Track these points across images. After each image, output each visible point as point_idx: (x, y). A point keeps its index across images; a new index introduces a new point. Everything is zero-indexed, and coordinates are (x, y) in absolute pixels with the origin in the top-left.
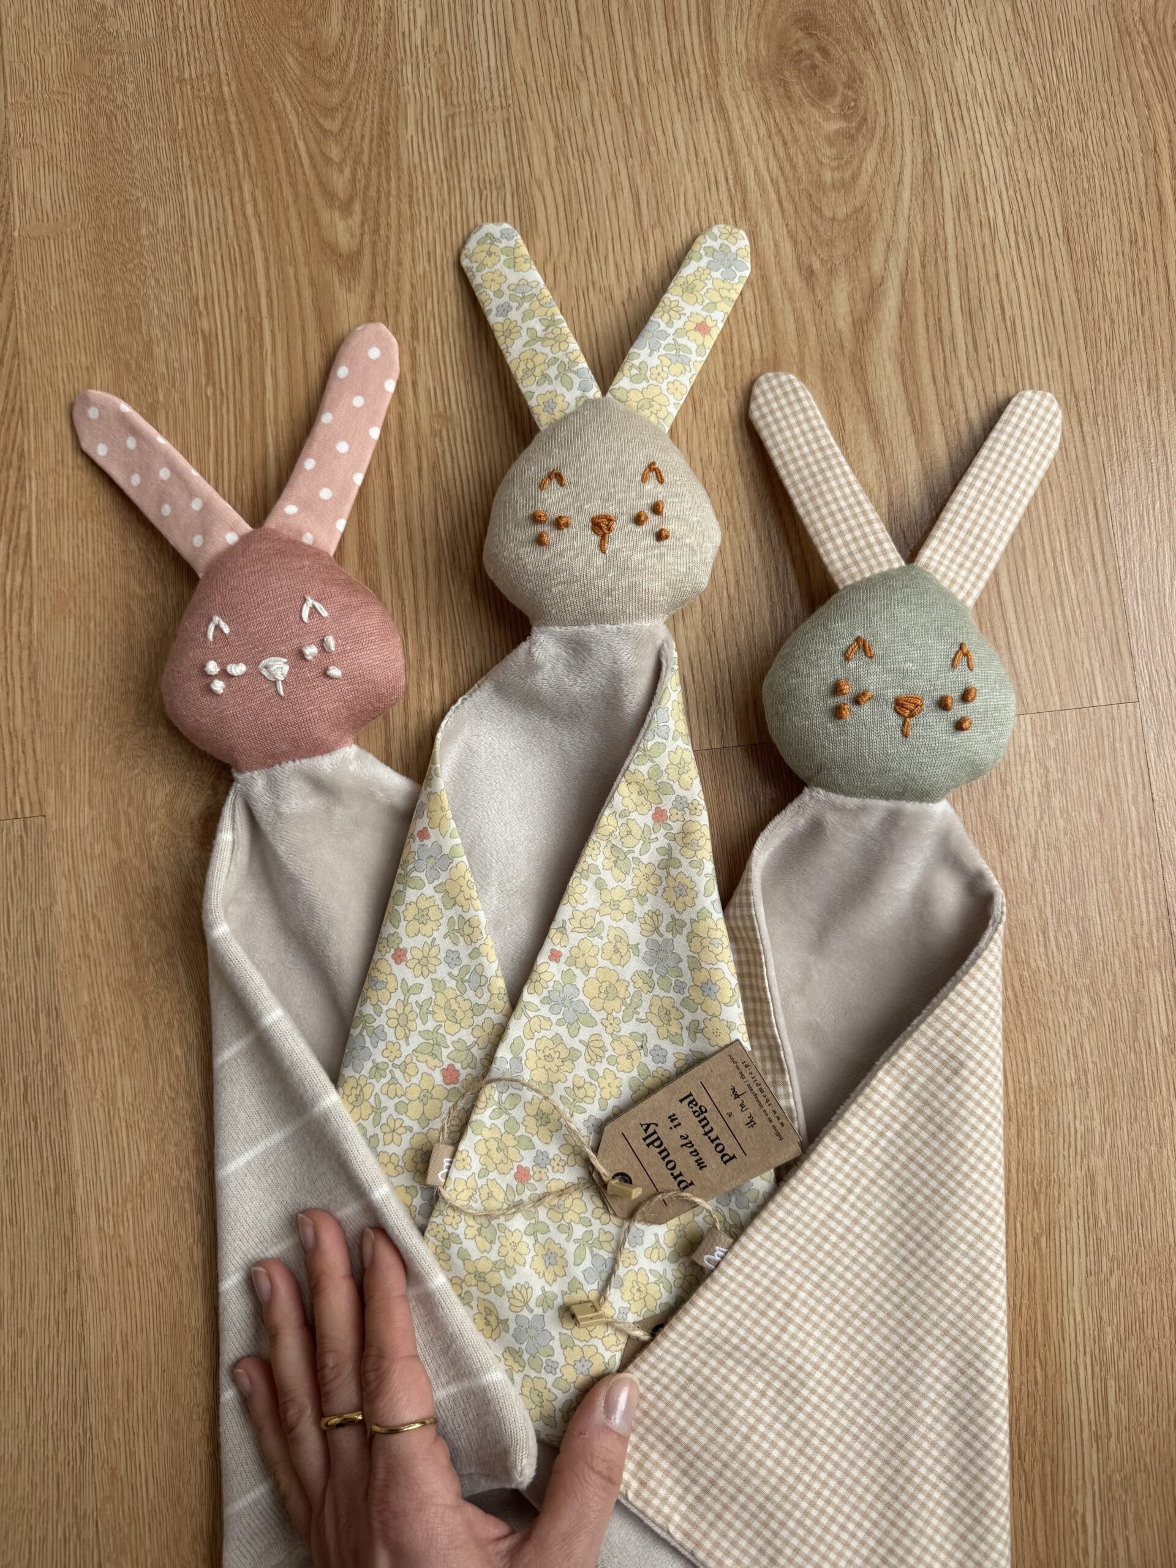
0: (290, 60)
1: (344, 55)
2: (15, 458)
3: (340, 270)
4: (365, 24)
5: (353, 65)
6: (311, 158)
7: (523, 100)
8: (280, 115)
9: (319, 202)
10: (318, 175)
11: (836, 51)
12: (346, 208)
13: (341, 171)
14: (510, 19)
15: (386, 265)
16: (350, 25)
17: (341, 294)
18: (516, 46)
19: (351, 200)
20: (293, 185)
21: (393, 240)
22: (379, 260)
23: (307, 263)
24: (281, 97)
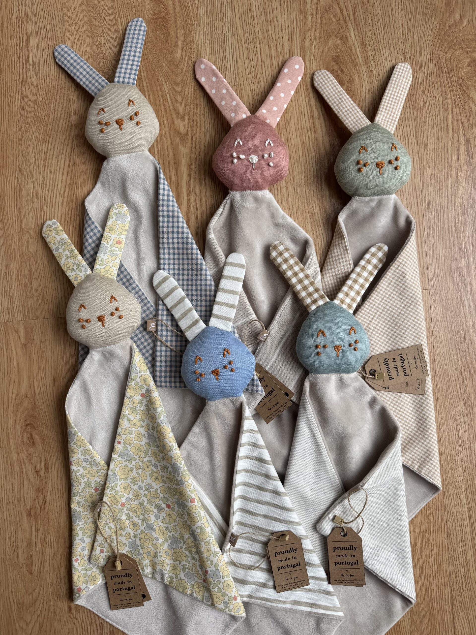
0: (164, 65)
1: (182, 64)
2: (74, 198)
3: (181, 140)
4: (189, 53)
5: (185, 68)
6: (171, 100)
7: (242, 83)
8: (160, 85)
9: (174, 116)
10: (173, 106)
11: (345, 70)
12: (183, 118)
13: (181, 105)
14: (238, 54)
15: (196, 139)
16: (184, 53)
17: (181, 148)
18: (240, 64)
19: (184, 115)
20: (165, 109)
21: (198, 130)
22: (194, 137)
23: (170, 137)
24: (161, 78)
